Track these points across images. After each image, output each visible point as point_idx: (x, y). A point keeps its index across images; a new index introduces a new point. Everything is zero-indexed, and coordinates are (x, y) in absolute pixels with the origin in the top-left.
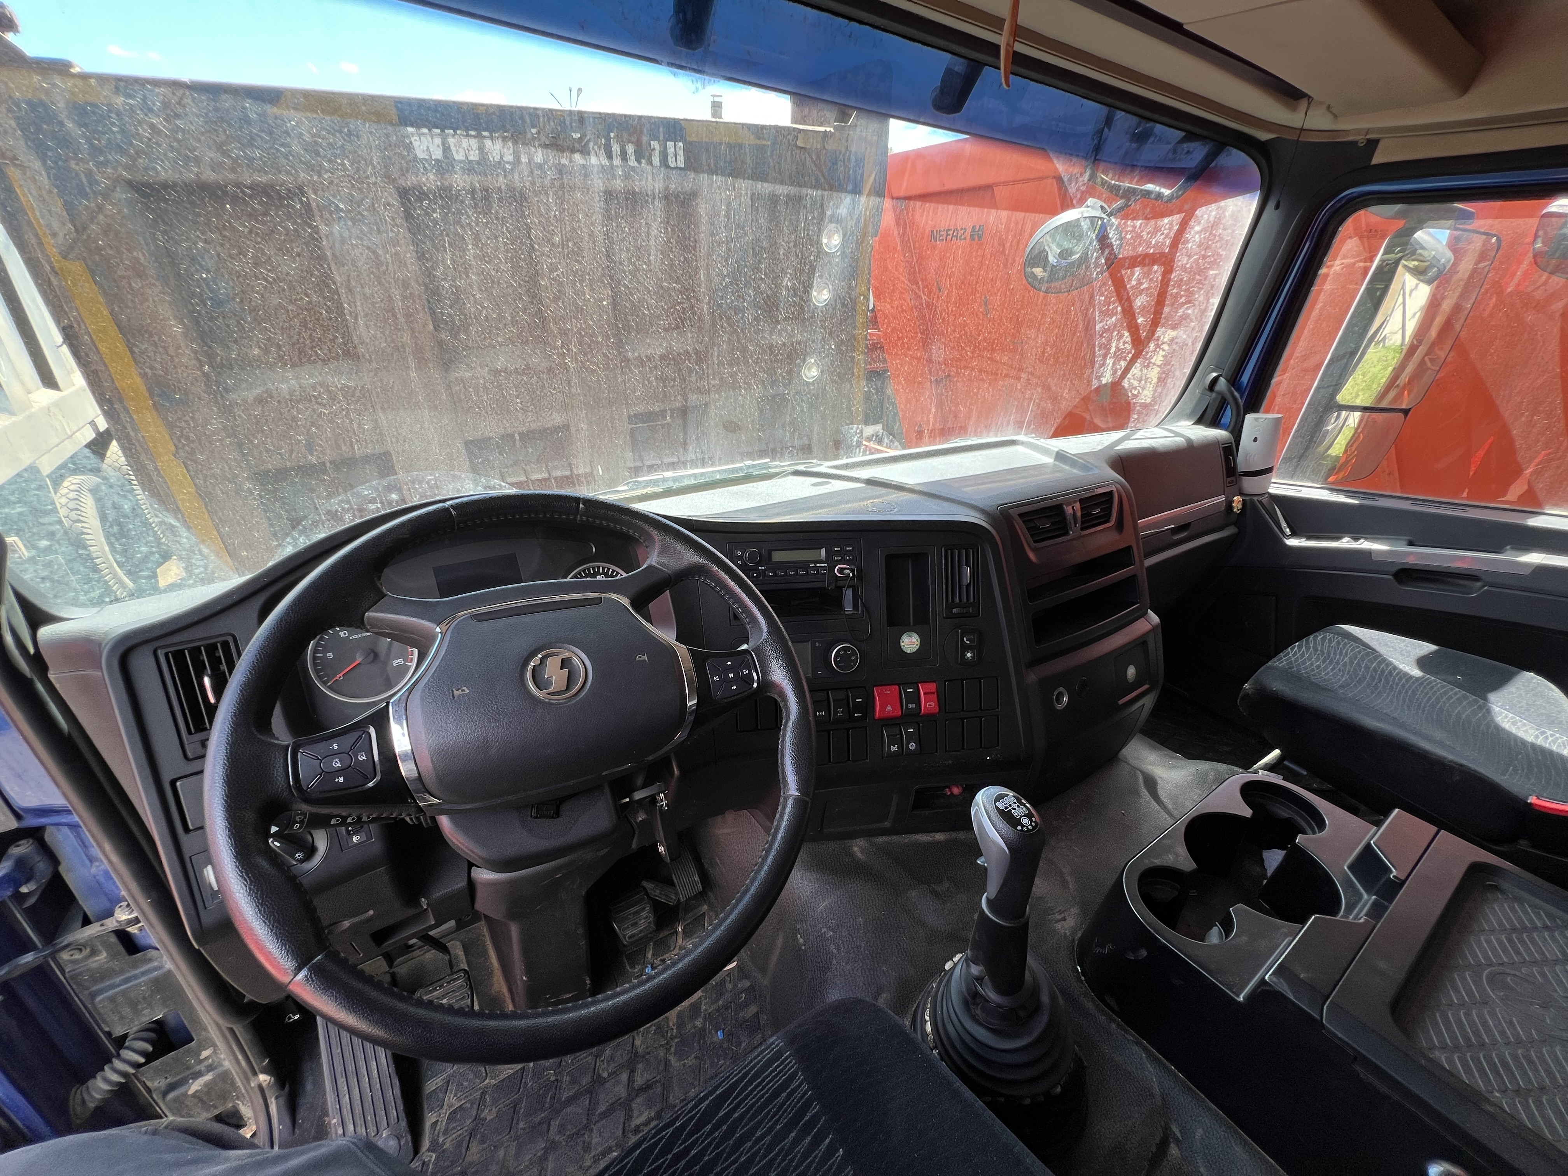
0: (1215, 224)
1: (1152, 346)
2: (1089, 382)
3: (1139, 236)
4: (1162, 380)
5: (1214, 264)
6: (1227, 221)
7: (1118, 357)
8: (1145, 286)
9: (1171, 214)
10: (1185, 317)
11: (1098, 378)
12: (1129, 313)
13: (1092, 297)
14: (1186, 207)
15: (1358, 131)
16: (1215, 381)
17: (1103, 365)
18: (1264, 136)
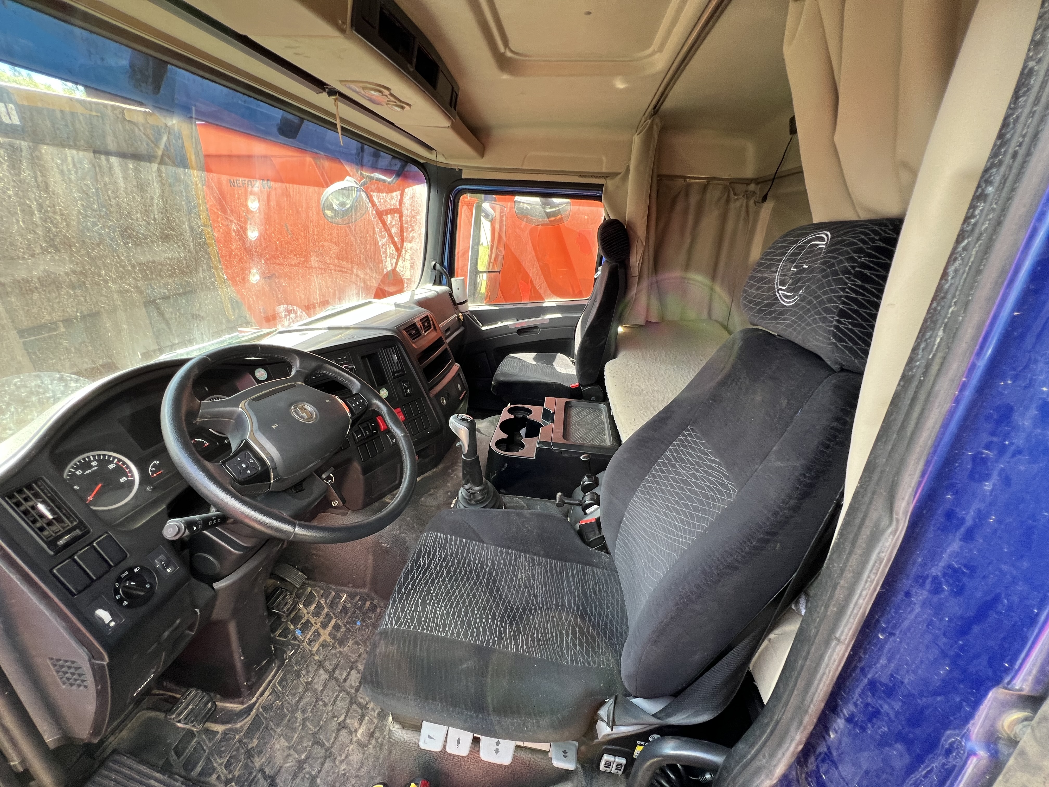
0: (413, 197)
1: (403, 250)
2: (383, 270)
3: (386, 201)
4: (412, 267)
5: (418, 213)
6: (418, 195)
7: (392, 257)
8: (394, 223)
9: (396, 191)
10: (413, 237)
11: (386, 268)
12: (391, 236)
13: (374, 229)
14: (401, 188)
15: (455, 165)
16: (435, 265)
17: (386, 262)
18: (422, 161)
